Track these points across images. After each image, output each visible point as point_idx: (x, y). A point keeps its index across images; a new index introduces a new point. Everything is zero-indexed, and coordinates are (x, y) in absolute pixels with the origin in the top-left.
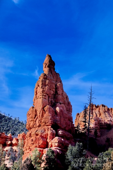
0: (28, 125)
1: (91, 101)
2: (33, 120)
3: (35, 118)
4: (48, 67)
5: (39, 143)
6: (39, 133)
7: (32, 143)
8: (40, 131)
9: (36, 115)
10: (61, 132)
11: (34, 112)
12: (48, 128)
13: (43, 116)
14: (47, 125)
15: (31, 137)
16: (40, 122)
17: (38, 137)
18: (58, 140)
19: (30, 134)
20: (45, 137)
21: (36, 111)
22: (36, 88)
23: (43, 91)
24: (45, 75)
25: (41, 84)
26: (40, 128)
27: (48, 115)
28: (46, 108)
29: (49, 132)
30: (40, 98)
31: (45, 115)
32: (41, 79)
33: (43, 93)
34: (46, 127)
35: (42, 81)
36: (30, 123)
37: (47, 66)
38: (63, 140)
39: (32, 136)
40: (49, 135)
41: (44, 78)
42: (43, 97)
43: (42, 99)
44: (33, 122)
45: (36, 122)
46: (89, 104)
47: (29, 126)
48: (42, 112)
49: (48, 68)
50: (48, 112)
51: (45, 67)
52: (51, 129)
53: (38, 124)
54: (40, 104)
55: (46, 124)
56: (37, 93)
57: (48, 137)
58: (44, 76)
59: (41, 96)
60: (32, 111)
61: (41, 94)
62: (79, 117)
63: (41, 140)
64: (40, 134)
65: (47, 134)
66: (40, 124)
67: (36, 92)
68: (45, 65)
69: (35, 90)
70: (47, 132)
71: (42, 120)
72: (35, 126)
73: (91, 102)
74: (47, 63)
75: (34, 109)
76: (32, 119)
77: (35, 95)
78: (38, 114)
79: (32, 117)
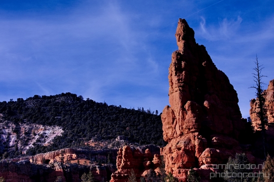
0: (165, 135)
2: (171, 127)
3: (173, 123)
5: (182, 162)
6: (182, 146)
7: (173, 162)
8: (183, 142)
9: (174, 119)
10: (215, 139)
11: (171, 114)
12: (195, 136)
13: (183, 118)
15: (172, 153)
16: (180, 128)
17: (181, 151)
18: (210, 153)
19: (170, 148)
20: (192, 150)
21: (173, 112)
23: (178, 80)
24: (178, 54)
25: (174, 69)
26: (183, 137)
27: (191, 116)
28: (187, 106)
29: (196, 143)
30: (176, 91)
31: (187, 117)
32: (174, 62)
33: (179, 82)
34: (191, 135)
35: (175, 64)
36: (167, 132)
37: (181, 39)
38: (218, 151)
39: (173, 151)
40: (197, 147)
41: (177, 59)
42: (180, 90)
43: (179, 92)
44: (171, 129)
45: (175, 129)
46: (257, 87)
47: (167, 136)
48: (183, 113)
49: (183, 41)
50: (190, 111)
52: (199, 137)
53: (179, 133)
54: (177, 101)
55: (191, 131)
56: (172, 83)
57: (196, 150)
59: (178, 88)
60: (168, 114)
61: (177, 85)
62: (256, 105)
63: (185, 157)
65: (195, 146)
66: (182, 131)
69: (169, 79)
70: (193, 143)
71: (184, 124)
72: (175, 135)
75: (170, 109)
77: (170, 87)
78: (177, 117)
79: (168, 123)
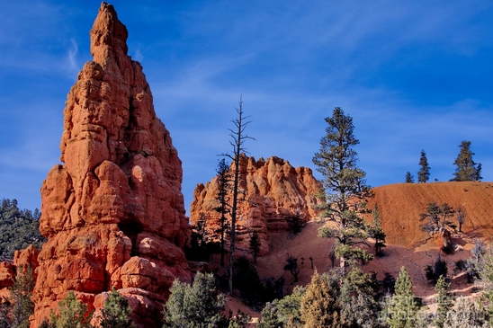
0: (45, 223)
1: (239, 146)
2: (61, 207)
3: (66, 200)
4: (104, 41)
5: (79, 278)
6: (82, 246)
7: (59, 276)
8: (84, 238)
9: (69, 192)
10: (148, 242)
11: (64, 182)
12: (109, 232)
13: (90, 193)
14: (105, 222)
15: (56, 258)
16: (81, 212)
17: (78, 257)
18: (139, 266)
19: (53, 250)
20: (100, 258)
21: (69, 179)
22: (69, 106)
23: (91, 117)
24: (96, 67)
25: (85, 94)
26: (83, 230)
27: (106, 191)
28: (101, 170)
29: (112, 244)
30: (83, 138)
31: (98, 192)
32: (86, 80)
33: (90, 122)
34: (101, 227)
35: (88, 86)
36: (51, 216)
37: (101, 41)
38: (153, 265)
39: (58, 255)
40: (111, 253)
41: (93, 77)
42: (90, 137)
43: (87, 140)
44: (60, 213)
45: (69, 211)
46: (234, 156)
47: (48, 224)
48: (90, 183)
49: (106, 47)
50: (107, 181)
51: (97, 44)
52: (118, 233)
53: (75, 220)
54: (82, 158)
55: (103, 219)
56: (71, 125)
57: (109, 258)
58: (95, 69)
59: (86, 133)
60: (59, 180)
61: (85, 127)
62: (204, 196)
63: (85, 268)
64: (83, 249)
65: (106, 250)
66: (84, 218)
67: (70, 121)
68: (96, 37)
69: (66, 116)
70: (104, 243)
71: (89, 205)
72: (67, 225)
73: (239, 149)
74: (101, 28)
75: (64, 172)
76: (59, 205)
77: (66, 131)
78: (77, 189)
79: (57, 198)
